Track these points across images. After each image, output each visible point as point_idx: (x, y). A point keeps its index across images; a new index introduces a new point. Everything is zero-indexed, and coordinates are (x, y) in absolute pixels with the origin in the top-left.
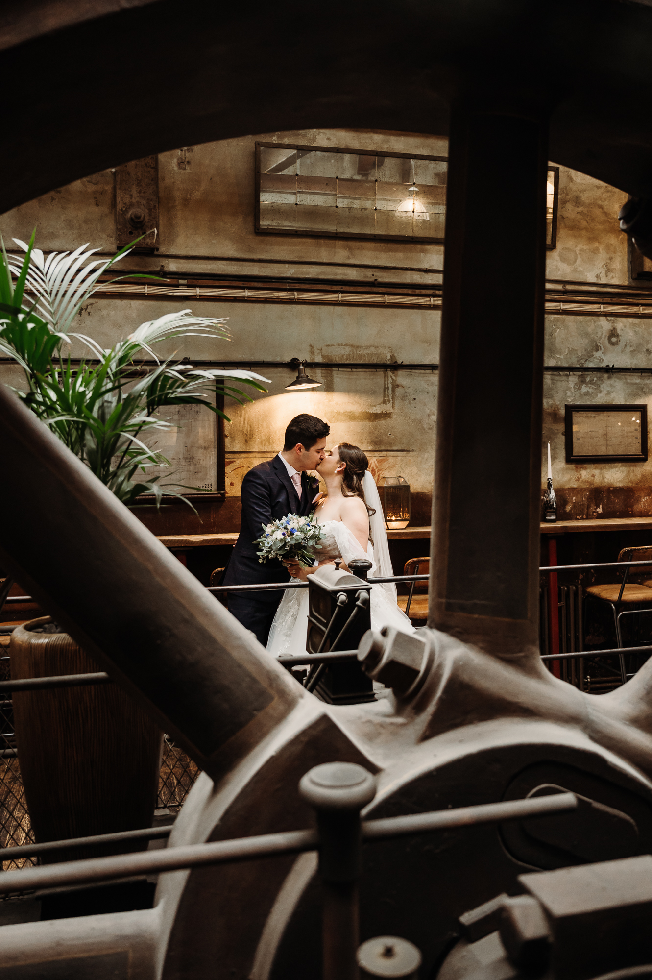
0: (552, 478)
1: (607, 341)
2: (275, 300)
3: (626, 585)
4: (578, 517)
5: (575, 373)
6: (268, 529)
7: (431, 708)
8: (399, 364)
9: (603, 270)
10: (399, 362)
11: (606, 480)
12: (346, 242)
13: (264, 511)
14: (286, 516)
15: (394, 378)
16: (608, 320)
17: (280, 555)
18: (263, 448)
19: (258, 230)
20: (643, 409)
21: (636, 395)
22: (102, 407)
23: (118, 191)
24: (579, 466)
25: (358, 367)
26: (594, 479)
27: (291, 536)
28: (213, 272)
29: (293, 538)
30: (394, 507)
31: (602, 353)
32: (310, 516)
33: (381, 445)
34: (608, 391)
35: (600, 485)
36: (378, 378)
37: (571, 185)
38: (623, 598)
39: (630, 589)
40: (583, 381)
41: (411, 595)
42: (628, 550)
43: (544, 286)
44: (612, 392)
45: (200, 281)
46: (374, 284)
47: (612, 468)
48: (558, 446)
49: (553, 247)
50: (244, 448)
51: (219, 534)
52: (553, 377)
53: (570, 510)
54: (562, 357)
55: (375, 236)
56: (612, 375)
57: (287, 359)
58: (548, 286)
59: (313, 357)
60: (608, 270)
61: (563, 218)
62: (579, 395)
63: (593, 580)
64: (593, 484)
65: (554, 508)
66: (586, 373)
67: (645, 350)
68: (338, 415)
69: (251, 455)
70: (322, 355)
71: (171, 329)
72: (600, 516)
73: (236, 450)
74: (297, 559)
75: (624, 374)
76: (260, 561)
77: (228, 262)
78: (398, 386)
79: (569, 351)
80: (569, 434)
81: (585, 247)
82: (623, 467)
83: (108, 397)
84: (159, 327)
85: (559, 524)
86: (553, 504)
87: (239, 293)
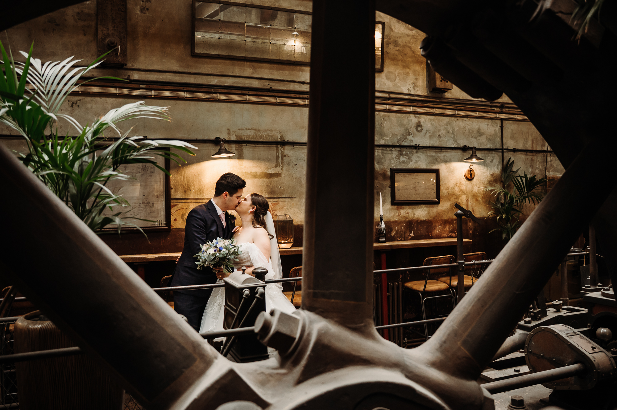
0: (383, 215)
1: (415, 130)
2: (205, 99)
3: (428, 281)
4: (399, 239)
5: (396, 149)
6: (204, 247)
7: (303, 362)
8: (286, 142)
9: (412, 86)
10: (286, 140)
11: (416, 216)
12: (251, 63)
13: (201, 237)
14: (216, 239)
15: (283, 150)
16: (415, 116)
17: (212, 265)
18: (196, 196)
19: (194, 54)
20: (437, 172)
21: (433, 163)
22: (81, 166)
23: (99, 26)
24: (399, 207)
25: (260, 143)
26: (408, 215)
27: (220, 252)
28: (163, 80)
29: (221, 253)
30: (283, 234)
31: (412, 137)
32: (232, 239)
33: (274, 193)
34: (416, 160)
35: (412, 219)
36: (272, 151)
37: (392, 33)
38: (426, 289)
39: (430, 283)
40: (401, 154)
41: (294, 290)
42: (429, 259)
43: (374, 94)
44: (419, 161)
45: (154, 86)
46: (270, 90)
47: (419, 208)
48: (386, 195)
49: (381, 71)
50: (184, 196)
51: (167, 254)
52: (383, 151)
53: (394, 235)
54: (388, 139)
55: (270, 60)
56: (418, 151)
57: (213, 138)
58: (377, 94)
59: (230, 136)
60: (415, 86)
61: (388, 53)
62: (398, 162)
63: (408, 279)
64: (408, 219)
65: (384, 234)
66: (403, 149)
67: (438, 135)
68: (246, 174)
69: (188, 201)
70: (235, 136)
71: (130, 113)
72: (413, 239)
73: (178, 197)
74: (223, 268)
75: (425, 150)
76: (198, 268)
77: (173, 74)
78: (285, 156)
79: (392, 135)
80: (393, 187)
81: (401, 72)
82: (426, 208)
83: (86, 158)
84: (122, 112)
85: (387, 244)
86: (384, 231)
87: (180, 94)
